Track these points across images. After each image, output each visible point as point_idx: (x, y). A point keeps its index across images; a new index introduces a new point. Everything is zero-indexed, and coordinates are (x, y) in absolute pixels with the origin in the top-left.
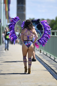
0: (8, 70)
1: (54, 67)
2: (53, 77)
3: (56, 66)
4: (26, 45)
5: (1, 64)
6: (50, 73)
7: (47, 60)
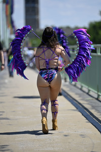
0: (14, 111)
1: (88, 104)
2: (87, 121)
3: (91, 102)
4: (44, 78)
5: (1, 103)
6: (83, 114)
7: (77, 94)
